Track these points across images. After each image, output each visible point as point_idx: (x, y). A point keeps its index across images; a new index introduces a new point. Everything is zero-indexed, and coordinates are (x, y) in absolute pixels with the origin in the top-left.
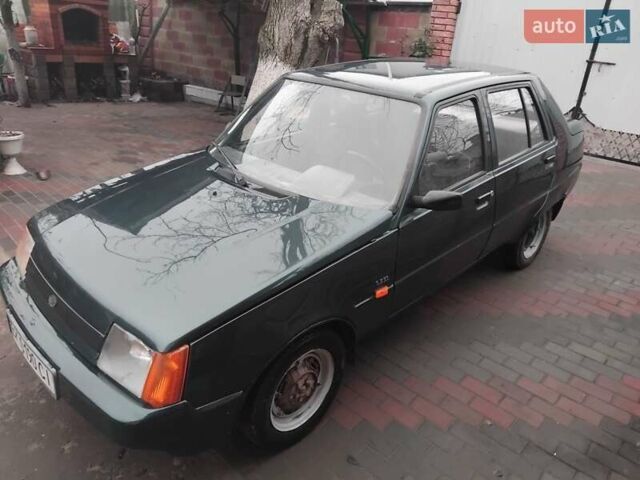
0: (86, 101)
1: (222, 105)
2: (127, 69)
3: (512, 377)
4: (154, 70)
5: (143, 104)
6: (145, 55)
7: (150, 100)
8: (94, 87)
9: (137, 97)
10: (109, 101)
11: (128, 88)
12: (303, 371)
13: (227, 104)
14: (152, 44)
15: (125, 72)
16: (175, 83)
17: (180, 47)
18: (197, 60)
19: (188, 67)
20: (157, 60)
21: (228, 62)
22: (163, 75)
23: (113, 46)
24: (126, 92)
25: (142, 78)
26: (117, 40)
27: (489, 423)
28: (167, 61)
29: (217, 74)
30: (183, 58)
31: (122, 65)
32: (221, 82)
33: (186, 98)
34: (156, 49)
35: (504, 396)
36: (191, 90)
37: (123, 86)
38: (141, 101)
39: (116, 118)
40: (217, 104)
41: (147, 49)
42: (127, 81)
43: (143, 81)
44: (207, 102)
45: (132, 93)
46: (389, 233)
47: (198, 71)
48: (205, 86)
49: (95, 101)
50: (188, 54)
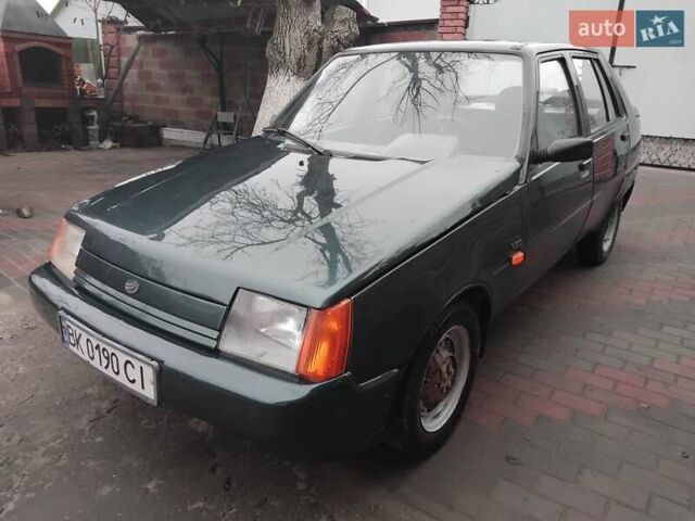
0: (49, 149)
1: (207, 147)
2: (95, 113)
3: (645, 361)
4: (125, 115)
5: (116, 150)
6: (114, 100)
7: (122, 146)
8: (58, 134)
9: (108, 144)
10: (76, 149)
11: (96, 134)
12: (445, 354)
13: (212, 145)
14: (121, 86)
15: (93, 117)
16: (151, 127)
17: (153, 87)
18: (175, 100)
19: (165, 110)
20: (126, 104)
21: (210, 100)
22: (136, 119)
23: (78, 88)
24: (94, 140)
25: (110, 123)
26: (82, 82)
27: (646, 406)
28: (138, 104)
29: (198, 114)
30: (158, 100)
31: (89, 109)
32: (205, 122)
33: (164, 142)
34: (125, 92)
35: (647, 380)
36: (169, 134)
37: (90, 132)
38: (112, 148)
39: (90, 163)
40: (201, 146)
41: (116, 92)
42: (96, 127)
43: (113, 126)
44: (189, 145)
45: (101, 141)
46: (517, 188)
47: (176, 112)
48: (186, 128)
49: (59, 149)
50: (163, 95)
